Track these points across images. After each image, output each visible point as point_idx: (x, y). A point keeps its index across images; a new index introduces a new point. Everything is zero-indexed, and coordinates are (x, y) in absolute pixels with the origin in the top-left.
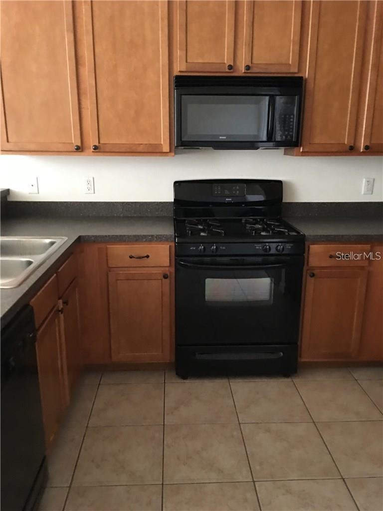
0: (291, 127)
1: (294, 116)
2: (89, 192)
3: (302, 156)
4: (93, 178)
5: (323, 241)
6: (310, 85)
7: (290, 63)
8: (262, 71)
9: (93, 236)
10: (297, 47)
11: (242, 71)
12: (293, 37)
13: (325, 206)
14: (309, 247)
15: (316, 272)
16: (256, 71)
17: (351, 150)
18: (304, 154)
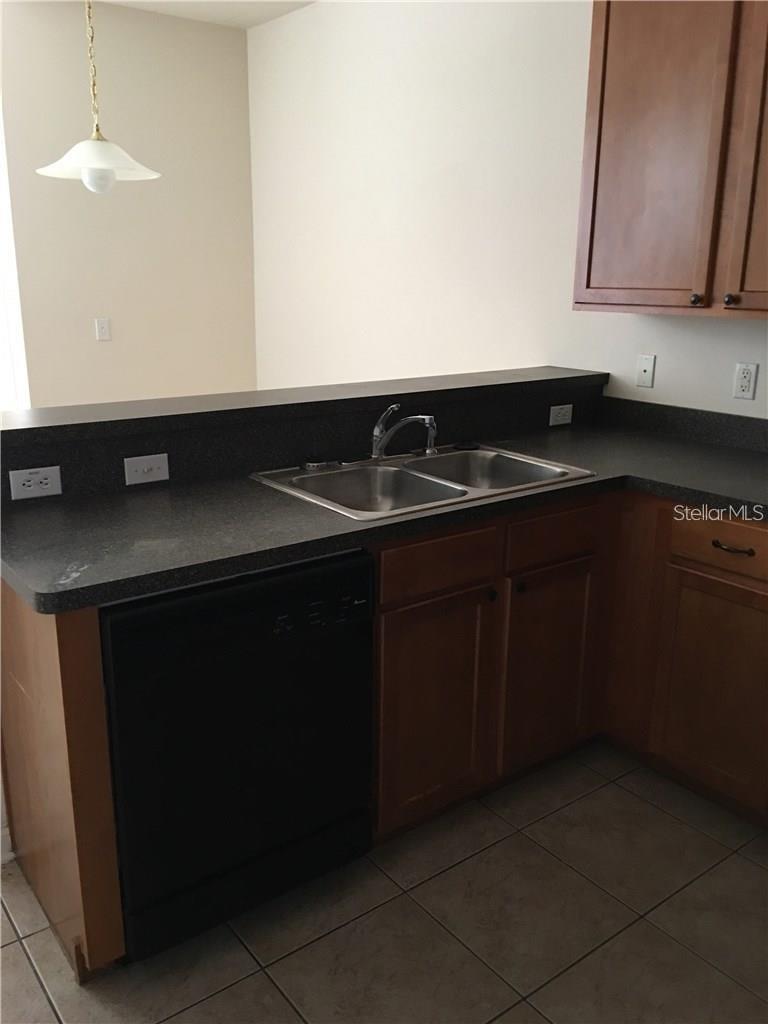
2: (741, 394)
4: (758, 367)
9: (651, 481)
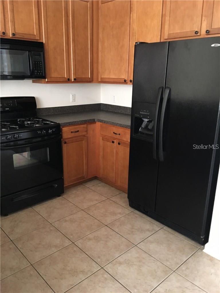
0: (41, 68)
1: (42, 62)
3: (47, 83)
5: (68, 125)
6: (46, 47)
7: (35, 34)
8: (21, 37)
10: (38, 27)
11: (10, 36)
12: (35, 21)
13: (56, 109)
14: (62, 129)
15: (67, 141)
16: (17, 37)
17: (68, 81)
18: (48, 82)
